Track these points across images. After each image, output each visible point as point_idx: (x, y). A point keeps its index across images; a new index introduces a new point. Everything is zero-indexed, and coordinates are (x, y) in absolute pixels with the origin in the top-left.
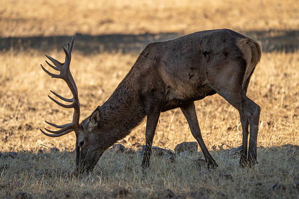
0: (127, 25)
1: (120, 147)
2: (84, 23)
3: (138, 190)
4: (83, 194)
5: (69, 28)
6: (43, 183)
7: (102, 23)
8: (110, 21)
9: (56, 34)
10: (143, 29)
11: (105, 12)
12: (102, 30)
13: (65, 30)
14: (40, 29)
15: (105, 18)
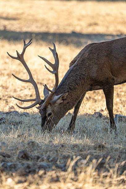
0: (108, 27)
1: (99, 114)
2: (78, 25)
3: (111, 146)
4: (73, 146)
5: (67, 27)
6: (46, 136)
7: (90, 25)
8: (96, 24)
9: (58, 31)
10: (119, 31)
11: (93, 17)
12: (90, 30)
13: (64, 29)
14: (47, 27)
15: (92, 21)
